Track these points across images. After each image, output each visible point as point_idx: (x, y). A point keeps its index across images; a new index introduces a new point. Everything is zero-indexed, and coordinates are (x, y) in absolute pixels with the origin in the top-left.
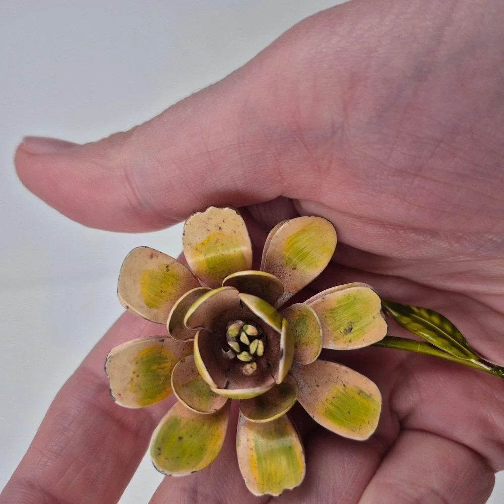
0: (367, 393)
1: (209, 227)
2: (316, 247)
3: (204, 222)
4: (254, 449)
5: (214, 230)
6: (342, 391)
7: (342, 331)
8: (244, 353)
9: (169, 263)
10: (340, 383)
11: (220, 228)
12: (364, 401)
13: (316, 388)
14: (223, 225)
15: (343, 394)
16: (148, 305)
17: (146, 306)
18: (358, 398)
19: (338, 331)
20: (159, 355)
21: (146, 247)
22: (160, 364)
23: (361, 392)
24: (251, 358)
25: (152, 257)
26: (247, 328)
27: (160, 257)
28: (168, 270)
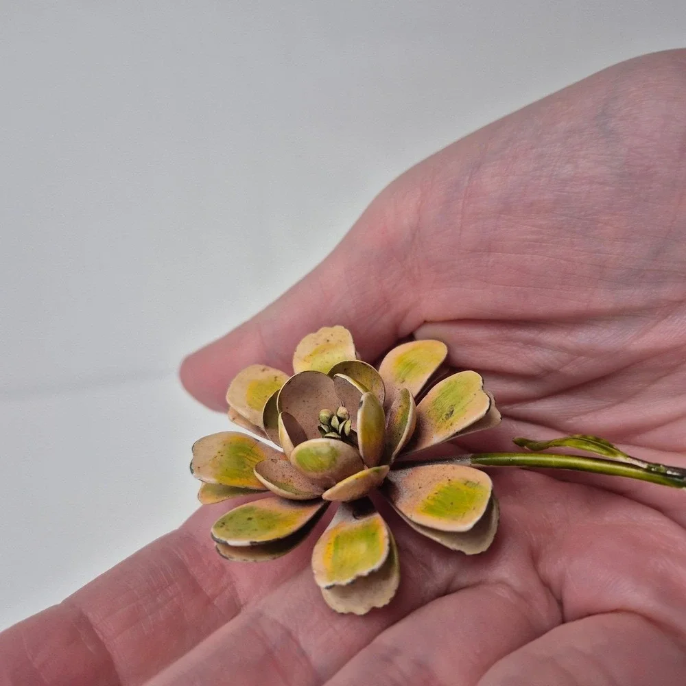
0: (475, 482)
1: (318, 342)
3: (315, 338)
4: (333, 543)
5: (322, 344)
6: (446, 485)
7: (444, 417)
10: (445, 479)
11: (328, 341)
12: (470, 490)
13: (419, 490)
14: (331, 338)
15: (447, 488)
18: (463, 488)
19: (441, 419)
20: (250, 448)
22: (248, 455)
23: (467, 483)
25: (264, 370)
27: (271, 371)
28: (275, 380)
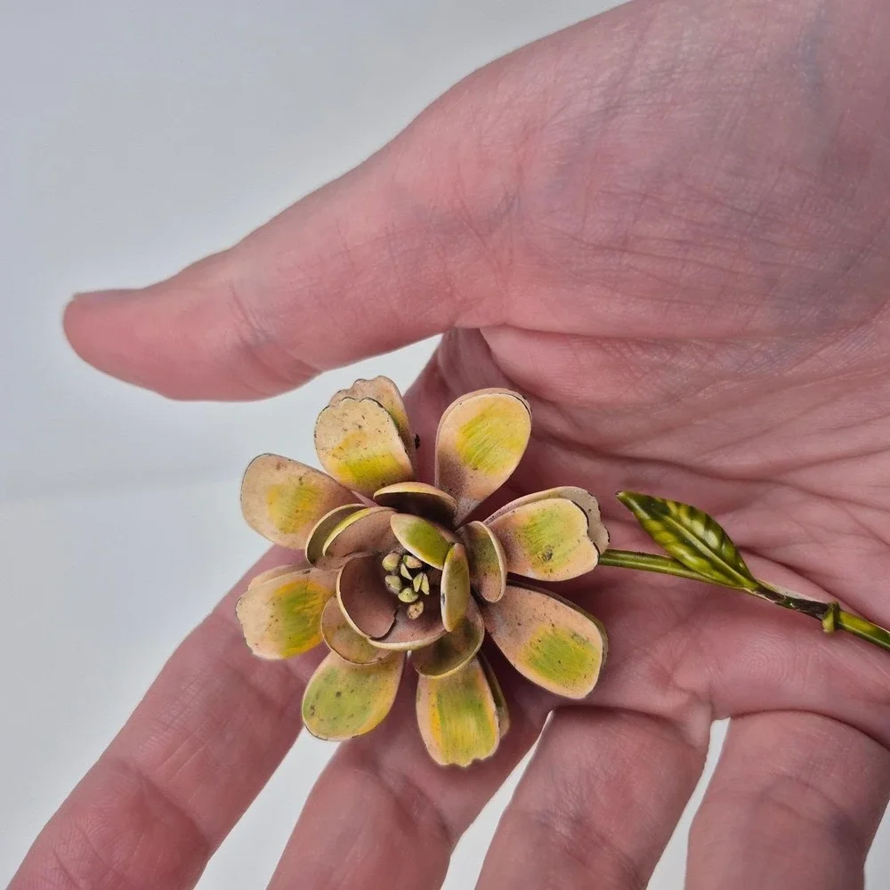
0: (583, 636)
1: (346, 426)
2: (502, 439)
3: (339, 419)
4: (436, 706)
5: (352, 430)
6: (551, 633)
7: (540, 557)
8: (407, 591)
9: (302, 475)
10: (548, 621)
11: (360, 427)
12: (578, 647)
13: (518, 627)
14: (363, 423)
15: (552, 637)
16: (282, 529)
17: (279, 532)
18: (572, 643)
19: (536, 556)
20: (304, 591)
21: (270, 455)
22: (305, 602)
23: (576, 635)
24: (416, 597)
25: (278, 467)
26: (406, 560)
27: (290, 467)
28: (302, 484)
